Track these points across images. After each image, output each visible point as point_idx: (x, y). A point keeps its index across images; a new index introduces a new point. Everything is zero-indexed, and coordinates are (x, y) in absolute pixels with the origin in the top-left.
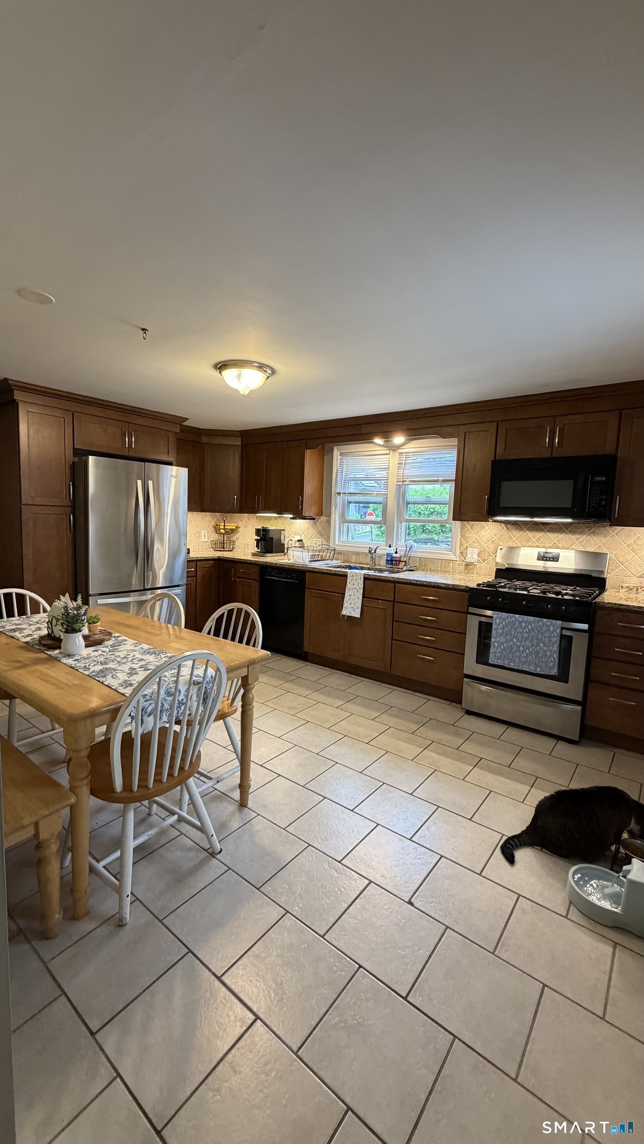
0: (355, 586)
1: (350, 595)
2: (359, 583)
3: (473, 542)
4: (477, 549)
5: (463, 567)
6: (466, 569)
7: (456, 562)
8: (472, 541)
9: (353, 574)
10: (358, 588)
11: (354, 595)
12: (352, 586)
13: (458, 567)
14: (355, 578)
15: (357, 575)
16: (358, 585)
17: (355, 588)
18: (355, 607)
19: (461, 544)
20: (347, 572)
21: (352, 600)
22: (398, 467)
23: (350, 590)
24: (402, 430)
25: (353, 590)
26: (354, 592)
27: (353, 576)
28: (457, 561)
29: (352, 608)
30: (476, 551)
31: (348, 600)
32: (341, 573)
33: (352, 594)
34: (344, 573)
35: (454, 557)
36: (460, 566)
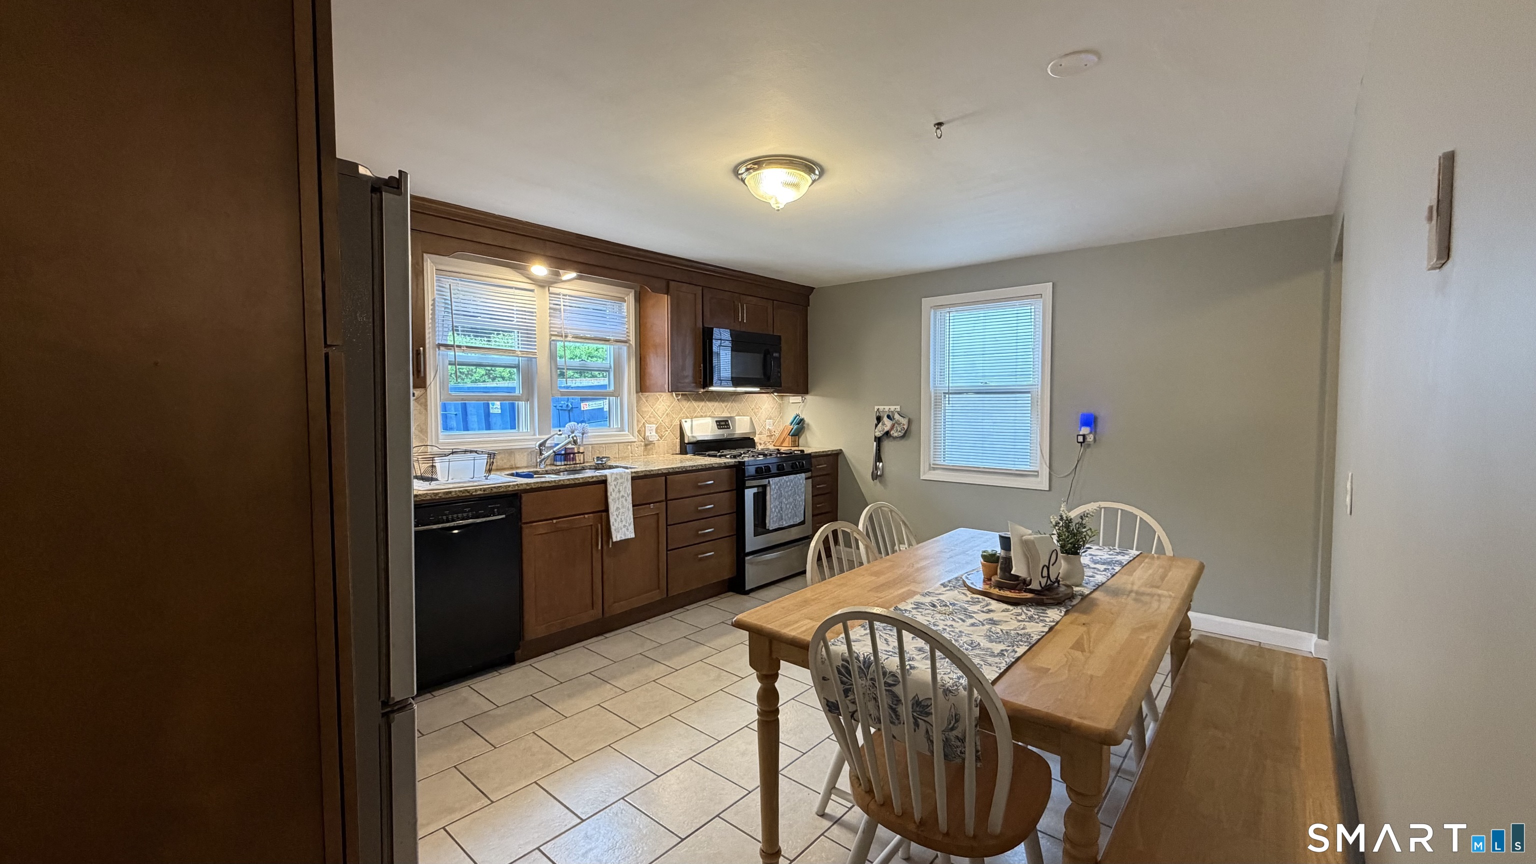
0: (622, 493)
1: (618, 509)
2: (626, 487)
3: (650, 417)
4: (654, 425)
5: (642, 448)
6: (645, 450)
7: (635, 444)
8: (648, 416)
9: (615, 476)
10: (626, 495)
11: (623, 507)
12: (618, 494)
13: (637, 449)
14: (620, 481)
15: (621, 477)
16: (625, 491)
17: (623, 496)
18: (627, 525)
19: (638, 421)
20: (606, 476)
21: (621, 516)
22: (550, 313)
23: (615, 502)
24: (544, 255)
25: (621, 499)
26: (622, 502)
27: (616, 479)
28: (635, 442)
29: (625, 526)
30: (654, 427)
31: (615, 517)
32: (594, 479)
33: (620, 507)
34: (600, 479)
35: (632, 437)
36: (640, 448)
